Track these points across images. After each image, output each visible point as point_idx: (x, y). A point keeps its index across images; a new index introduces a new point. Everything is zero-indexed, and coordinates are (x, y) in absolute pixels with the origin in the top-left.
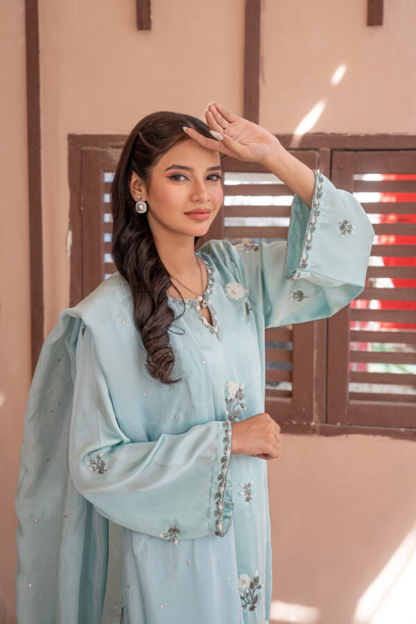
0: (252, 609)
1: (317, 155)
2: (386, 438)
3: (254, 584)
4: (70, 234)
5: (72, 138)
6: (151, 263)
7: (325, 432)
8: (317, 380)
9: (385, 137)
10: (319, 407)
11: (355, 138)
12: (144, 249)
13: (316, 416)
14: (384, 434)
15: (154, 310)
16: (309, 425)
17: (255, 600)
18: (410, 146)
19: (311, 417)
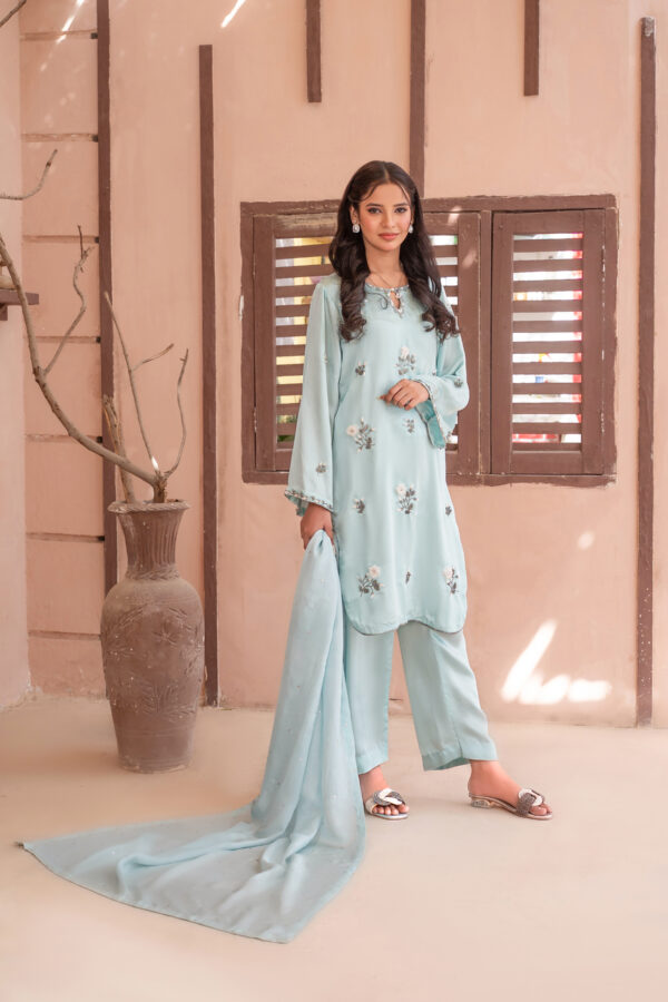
0: (407, 512)
1: (479, 217)
2: (549, 485)
3: (410, 493)
4: (242, 298)
5: (244, 205)
6: (359, 262)
7: (489, 483)
8: (482, 431)
9: (542, 198)
10: (484, 458)
11: (515, 199)
12: (355, 251)
13: (481, 467)
14: (545, 481)
15: (353, 289)
16: (474, 476)
17: (411, 507)
18: (566, 207)
19: (476, 467)
